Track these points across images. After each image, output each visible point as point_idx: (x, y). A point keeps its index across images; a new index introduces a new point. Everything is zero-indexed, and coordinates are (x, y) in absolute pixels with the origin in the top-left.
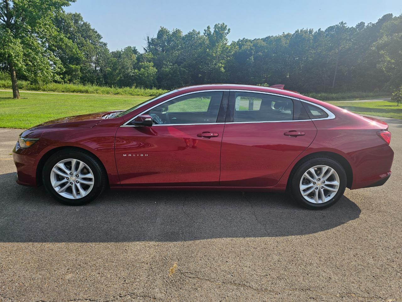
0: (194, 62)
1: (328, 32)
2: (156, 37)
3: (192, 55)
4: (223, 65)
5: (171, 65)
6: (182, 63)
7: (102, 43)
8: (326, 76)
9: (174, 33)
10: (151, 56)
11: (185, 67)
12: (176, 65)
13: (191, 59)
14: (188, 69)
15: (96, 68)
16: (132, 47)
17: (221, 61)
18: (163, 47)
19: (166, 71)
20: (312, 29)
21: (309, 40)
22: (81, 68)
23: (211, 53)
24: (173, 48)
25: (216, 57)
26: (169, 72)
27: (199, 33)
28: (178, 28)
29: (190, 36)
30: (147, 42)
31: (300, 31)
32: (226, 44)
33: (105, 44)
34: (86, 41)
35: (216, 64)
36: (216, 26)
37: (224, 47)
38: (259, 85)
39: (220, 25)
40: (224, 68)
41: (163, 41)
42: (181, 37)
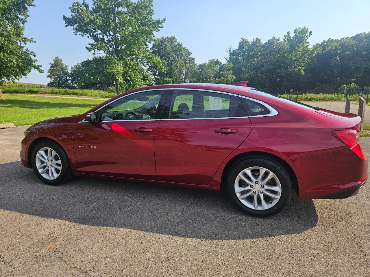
0: (272, 67)
2: (237, 48)
3: (271, 61)
4: (303, 68)
5: (249, 72)
6: (260, 69)
7: (191, 58)
9: (253, 42)
10: (231, 65)
11: (262, 73)
12: (255, 71)
13: (270, 65)
14: (265, 74)
15: (185, 79)
16: (215, 59)
17: (301, 64)
18: (244, 56)
19: (244, 78)
22: (173, 80)
23: (290, 57)
24: (253, 56)
25: (296, 60)
26: (247, 78)
27: (279, 39)
28: (258, 38)
29: (270, 43)
30: (229, 53)
32: (307, 46)
33: (193, 59)
34: (178, 58)
35: (295, 67)
37: (304, 50)
38: (345, 85)
39: (301, 30)
40: (304, 70)
41: (243, 51)
42: (260, 45)
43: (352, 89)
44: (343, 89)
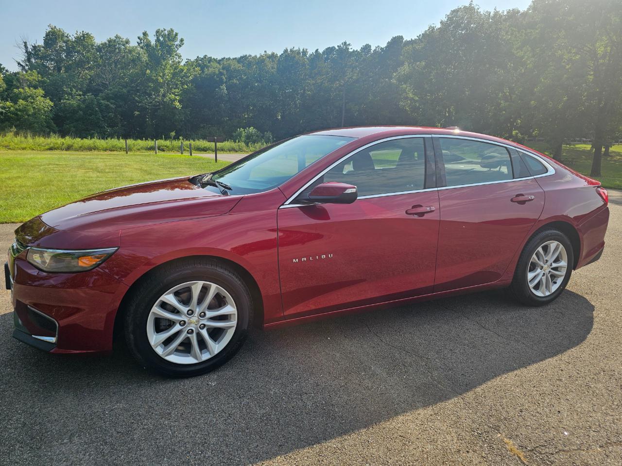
0: (125, 90)
1: (327, 54)
2: (41, 43)
3: (119, 79)
4: (178, 98)
5: (80, 95)
6: (101, 91)
8: (332, 117)
9: (78, 38)
10: (35, 76)
11: (107, 98)
12: (89, 96)
13: (119, 85)
14: (113, 101)
17: (173, 90)
18: (59, 61)
19: (71, 105)
20: (306, 50)
21: (304, 65)
23: (155, 77)
24: (81, 64)
25: (164, 83)
26: (79, 106)
27: (127, 42)
28: (86, 31)
29: (112, 46)
30: (25, 51)
31: (289, 50)
32: (179, 62)
35: (164, 96)
36: (157, 32)
37: (176, 69)
38: (242, 129)
39: (166, 33)
40: (180, 101)
41: (57, 51)
42: (92, 45)
43: (252, 135)
44: (240, 135)
